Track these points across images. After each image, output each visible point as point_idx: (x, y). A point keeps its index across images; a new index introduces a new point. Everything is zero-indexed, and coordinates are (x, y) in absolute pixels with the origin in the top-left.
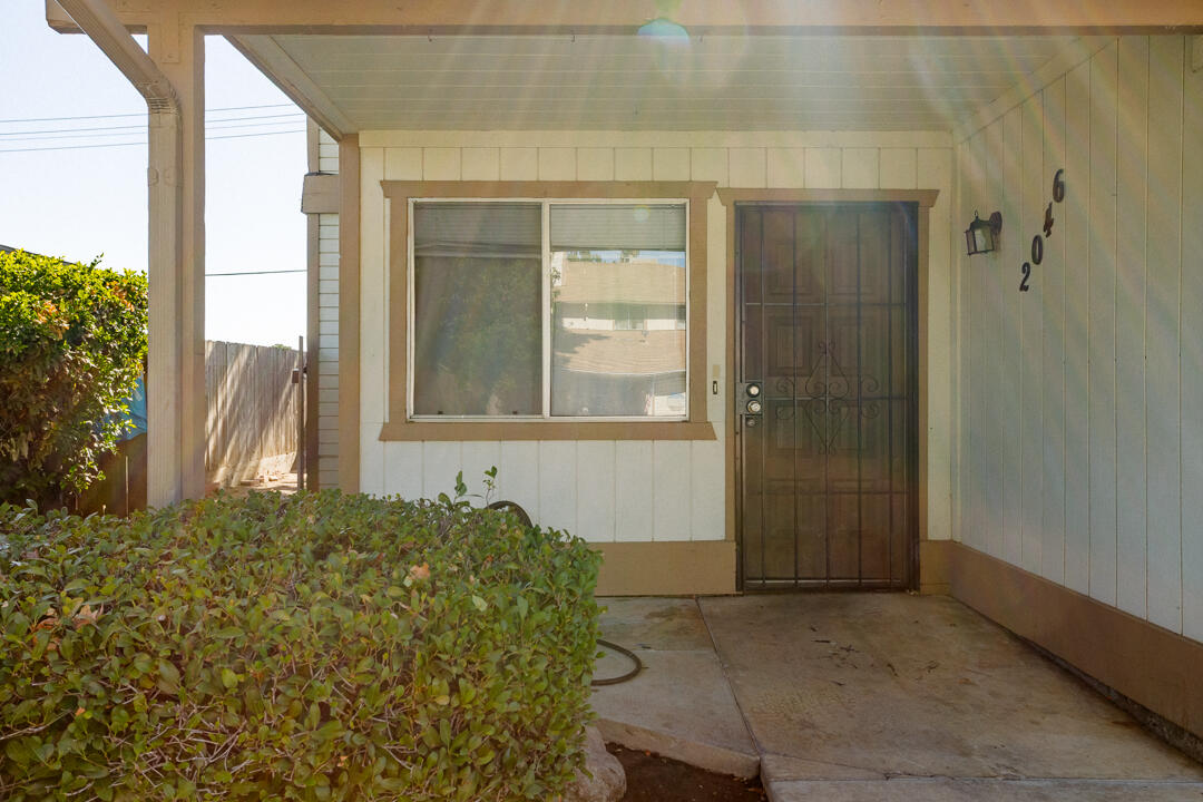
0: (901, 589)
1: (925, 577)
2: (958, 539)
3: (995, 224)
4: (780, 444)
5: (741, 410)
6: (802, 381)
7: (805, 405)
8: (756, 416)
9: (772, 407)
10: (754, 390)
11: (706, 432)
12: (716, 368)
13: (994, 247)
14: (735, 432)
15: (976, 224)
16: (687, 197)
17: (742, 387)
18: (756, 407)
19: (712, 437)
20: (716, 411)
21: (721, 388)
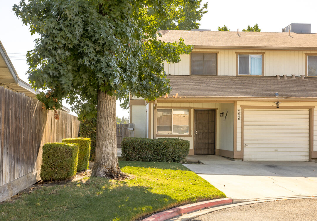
0: (213, 155)
1: (216, 153)
2: (220, 149)
3: (223, 113)
4: (199, 138)
5: (195, 134)
6: (202, 130)
7: (202, 133)
8: (196, 134)
9: (198, 133)
10: (196, 131)
11: (191, 136)
12: (192, 129)
13: (223, 116)
14: (194, 136)
15: (221, 113)
16: (190, 108)
18: (197, 133)
19: (192, 137)
20: (192, 134)
21: (193, 131)
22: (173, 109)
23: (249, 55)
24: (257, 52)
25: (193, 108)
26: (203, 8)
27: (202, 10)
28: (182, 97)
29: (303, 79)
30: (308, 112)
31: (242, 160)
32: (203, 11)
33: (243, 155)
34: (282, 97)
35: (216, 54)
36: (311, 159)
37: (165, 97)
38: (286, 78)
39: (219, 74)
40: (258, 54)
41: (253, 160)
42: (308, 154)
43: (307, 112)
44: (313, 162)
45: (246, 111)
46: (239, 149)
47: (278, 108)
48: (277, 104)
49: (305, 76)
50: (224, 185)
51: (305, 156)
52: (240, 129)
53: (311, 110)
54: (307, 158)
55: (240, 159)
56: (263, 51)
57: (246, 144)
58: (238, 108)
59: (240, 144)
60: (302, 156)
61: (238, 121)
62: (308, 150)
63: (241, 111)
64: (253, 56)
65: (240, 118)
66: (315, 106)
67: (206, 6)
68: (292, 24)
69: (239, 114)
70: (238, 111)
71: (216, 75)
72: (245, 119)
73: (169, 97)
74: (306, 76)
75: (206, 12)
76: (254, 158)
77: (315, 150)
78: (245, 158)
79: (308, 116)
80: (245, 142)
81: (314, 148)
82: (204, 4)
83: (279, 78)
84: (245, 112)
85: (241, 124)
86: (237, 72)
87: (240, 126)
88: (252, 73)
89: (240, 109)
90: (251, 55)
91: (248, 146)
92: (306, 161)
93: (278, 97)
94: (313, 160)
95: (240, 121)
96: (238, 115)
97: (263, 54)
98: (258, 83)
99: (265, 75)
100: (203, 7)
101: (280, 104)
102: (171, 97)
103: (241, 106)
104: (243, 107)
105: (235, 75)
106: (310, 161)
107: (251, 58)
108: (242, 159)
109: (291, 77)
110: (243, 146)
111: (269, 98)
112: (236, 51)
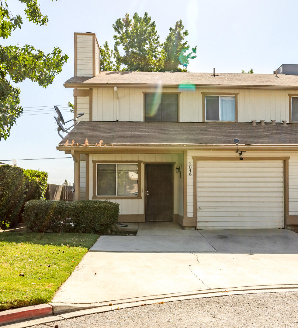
1: (174, 220)
3: (179, 167)
5: (146, 195)
7: (156, 194)
9: (150, 194)
10: (148, 192)
12: (142, 189)
14: (145, 198)
15: (177, 168)
16: (140, 162)
17: (146, 191)
18: (148, 194)
19: (142, 199)
20: (142, 195)
21: (143, 191)
22: (117, 164)
23: (219, 96)
24: (228, 92)
25: (144, 162)
26: (192, 53)
27: (190, 54)
28: (107, 145)
29: (285, 125)
30: (282, 165)
31: (195, 229)
32: (191, 56)
33: (196, 222)
34: (244, 144)
35: (177, 95)
36: (286, 226)
37: (84, 146)
38: (263, 124)
39: (181, 121)
40: (230, 94)
41: (210, 228)
42: (282, 219)
43: (280, 164)
44: (289, 230)
45: (200, 164)
46: (190, 214)
47: (241, 159)
48: (241, 154)
49: (288, 122)
50: (96, 274)
51: (279, 221)
52: (192, 187)
53: (285, 161)
54: (282, 224)
55: (193, 227)
56: (236, 91)
57: (201, 207)
58: (189, 160)
59: (192, 207)
60: (275, 221)
61: (189, 177)
62: (282, 214)
63: (192, 164)
64: (223, 98)
65: (192, 173)
66: (290, 157)
67: (194, 50)
68: (283, 64)
69: (190, 168)
70: (188, 164)
71: (178, 122)
72: (198, 175)
73: (90, 145)
74: (291, 123)
75: (194, 58)
76: (211, 226)
77: (290, 214)
78: (199, 226)
79: (282, 170)
80: (199, 205)
81: (289, 211)
82: (193, 48)
83: (254, 124)
84: (198, 165)
85: (192, 181)
86: (203, 117)
87: (192, 184)
88: (223, 119)
89: (192, 161)
90: (221, 96)
91: (204, 210)
92: (280, 229)
93: (239, 144)
94: (289, 228)
95: (192, 177)
96: (188, 170)
97: (236, 95)
98: (224, 129)
99: (239, 122)
100: (192, 51)
101: (244, 155)
102: (93, 145)
103: (193, 158)
104: (196, 159)
105: (202, 122)
106: (284, 228)
107: (222, 100)
108: (195, 227)
109: (271, 123)
110: (195, 209)
111: (225, 145)
112: (203, 92)
